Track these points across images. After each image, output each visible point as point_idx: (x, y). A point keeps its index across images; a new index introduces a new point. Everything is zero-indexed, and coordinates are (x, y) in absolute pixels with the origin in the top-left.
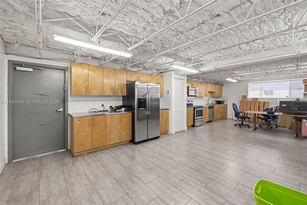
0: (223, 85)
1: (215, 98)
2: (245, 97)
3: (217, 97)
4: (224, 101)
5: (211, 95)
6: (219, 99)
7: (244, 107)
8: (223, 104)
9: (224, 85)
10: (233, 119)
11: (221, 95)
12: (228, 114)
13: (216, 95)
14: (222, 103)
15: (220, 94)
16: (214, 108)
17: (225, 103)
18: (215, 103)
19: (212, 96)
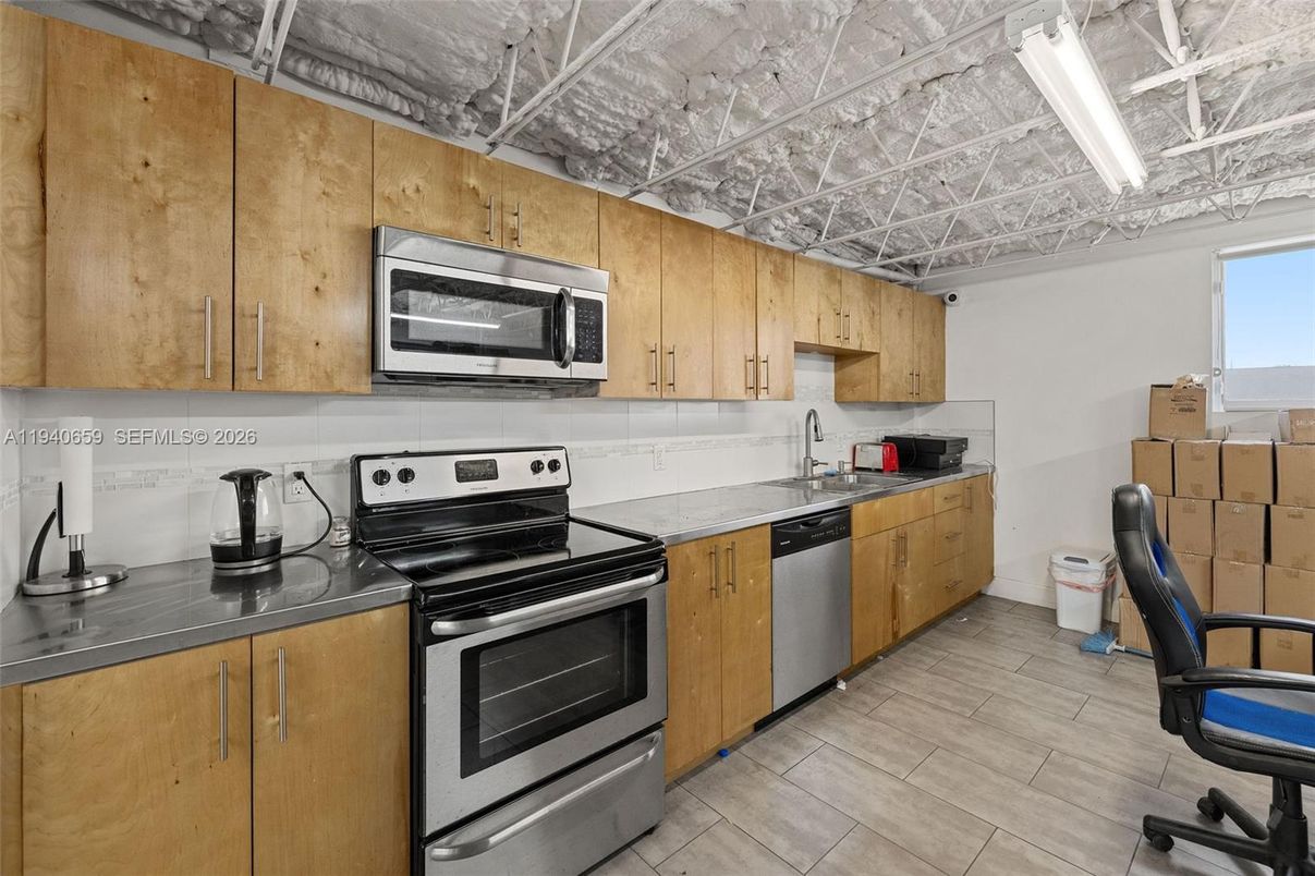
0: (953, 298)
1: (879, 414)
2: (1182, 401)
3: (898, 406)
4: (962, 444)
5: (839, 384)
6: (919, 425)
7: (1189, 510)
8: (956, 466)
9: (961, 293)
10: (1050, 615)
11: (934, 383)
12: (996, 563)
13: (886, 386)
14: (942, 458)
15: (924, 370)
16: (848, 533)
17: (968, 458)
18: (875, 457)
19: (849, 396)
